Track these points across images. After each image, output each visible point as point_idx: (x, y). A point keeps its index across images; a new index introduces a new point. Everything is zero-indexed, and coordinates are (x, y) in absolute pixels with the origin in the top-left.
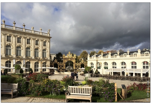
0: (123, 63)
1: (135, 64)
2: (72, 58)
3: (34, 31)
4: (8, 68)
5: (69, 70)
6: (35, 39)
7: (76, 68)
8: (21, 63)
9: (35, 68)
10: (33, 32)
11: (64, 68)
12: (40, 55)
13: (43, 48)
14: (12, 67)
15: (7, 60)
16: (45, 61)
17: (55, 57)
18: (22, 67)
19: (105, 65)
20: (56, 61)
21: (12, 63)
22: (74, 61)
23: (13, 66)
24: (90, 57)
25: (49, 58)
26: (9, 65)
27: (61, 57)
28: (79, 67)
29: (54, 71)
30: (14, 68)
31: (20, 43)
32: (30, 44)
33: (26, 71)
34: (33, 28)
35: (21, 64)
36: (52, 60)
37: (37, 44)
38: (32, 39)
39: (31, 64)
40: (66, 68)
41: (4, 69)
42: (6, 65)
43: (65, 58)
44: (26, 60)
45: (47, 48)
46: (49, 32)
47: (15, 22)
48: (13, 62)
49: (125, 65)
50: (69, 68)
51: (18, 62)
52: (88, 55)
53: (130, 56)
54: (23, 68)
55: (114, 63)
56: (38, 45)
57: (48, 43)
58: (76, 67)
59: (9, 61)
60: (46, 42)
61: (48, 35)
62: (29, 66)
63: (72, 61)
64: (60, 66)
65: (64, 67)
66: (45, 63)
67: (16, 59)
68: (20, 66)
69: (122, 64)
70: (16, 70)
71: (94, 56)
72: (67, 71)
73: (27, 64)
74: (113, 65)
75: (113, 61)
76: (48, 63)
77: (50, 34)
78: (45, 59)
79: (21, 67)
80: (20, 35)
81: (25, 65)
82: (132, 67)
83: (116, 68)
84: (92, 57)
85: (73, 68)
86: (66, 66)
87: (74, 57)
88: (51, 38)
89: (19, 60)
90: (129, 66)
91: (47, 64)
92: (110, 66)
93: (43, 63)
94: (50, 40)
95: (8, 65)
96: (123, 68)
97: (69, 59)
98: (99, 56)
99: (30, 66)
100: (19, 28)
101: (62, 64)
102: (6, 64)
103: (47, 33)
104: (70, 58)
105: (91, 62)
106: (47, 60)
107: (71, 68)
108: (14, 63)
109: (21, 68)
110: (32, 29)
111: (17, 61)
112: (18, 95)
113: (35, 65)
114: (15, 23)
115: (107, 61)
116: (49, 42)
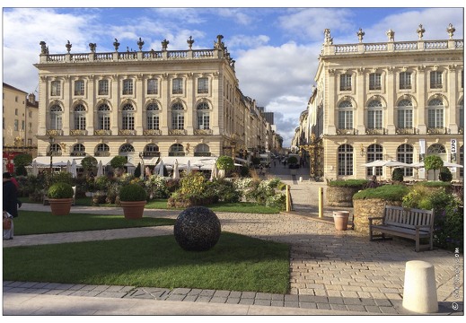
4: (405, 164)
8: (443, 149)
14: (416, 163)
15: (400, 144)
18: (446, 163)
21: (415, 150)
23: (420, 159)
26: (407, 155)
30: (423, 164)
31: (439, 89)
35: (445, 152)
41: (393, 169)
42: (400, 158)
47: (421, 26)
48: (420, 148)
51: (434, 146)
54: (451, 164)
59: (408, 146)
67: (426, 140)
68: (439, 159)
70: (427, 173)
79: (442, 163)
80: (438, 64)
89: (437, 141)
95: (403, 155)
100: (436, 42)
102: (399, 155)
108: (423, 152)
109: (445, 165)
111: (430, 144)
112: (434, 246)
114: (423, 31)
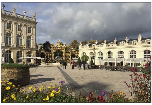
0: (121, 52)
1: (134, 53)
2: (61, 47)
3: (16, 14)
5: (58, 61)
6: (17, 23)
7: (66, 59)
9: (17, 58)
10: (14, 15)
11: (52, 59)
12: (23, 43)
13: (28, 35)
16: (29, 51)
17: (41, 47)
19: (100, 55)
20: (43, 50)
22: (64, 51)
24: (82, 46)
25: (34, 47)
27: (49, 47)
28: (69, 57)
29: (41, 62)
32: (10, 29)
33: (6, 62)
34: (15, 10)
36: (38, 50)
37: (19, 30)
38: (13, 23)
39: (12, 54)
40: (54, 58)
43: (53, 48)
44: (5, 48)
45: (33, 36)
46: (34, 16)
49: (122, 55)
50: (58, 59)
52: (80, 44)
53: (129, 44)
55: (110, 53)
56: (21, 31)
57: (34, 30)
58: (66, 57)
60: (31, 28)
61: (34, 20)
62: (9, 56)
63: (62, 50)
64: (47, 57)
65: (52, 57)
66: (30, 53)
69: (119, 54)
71: (86, 45)
72: (56, 62)
73: (7, 54)
74: (109, 55)
75: (108, 50)
76: (34, 53)
77: (35, 19)
78: (30, 48)
81: (5, 55)
82: (131, 57)
83: (112, 57)
84: (85, 46)
85: (62, 59)
86: (55, 56)
87: (63, 47)
88: (37, 23)
90: (127, 56)
91: (32, 54)
92: (105, 56)
93: (27, 53)
94: (36, 26)
96: (120, 57)
97: (58, 49)
98: (92, 45)
99: (11, 56)
101: (50, 54)
103: (33, 17)
104: (60, 48)
105: (83, 51)
106: (32, 49)
107: (61, 59)
110: (13, 11)
113: (17, 55)
115: (102, 51)
116: (35, 28)
